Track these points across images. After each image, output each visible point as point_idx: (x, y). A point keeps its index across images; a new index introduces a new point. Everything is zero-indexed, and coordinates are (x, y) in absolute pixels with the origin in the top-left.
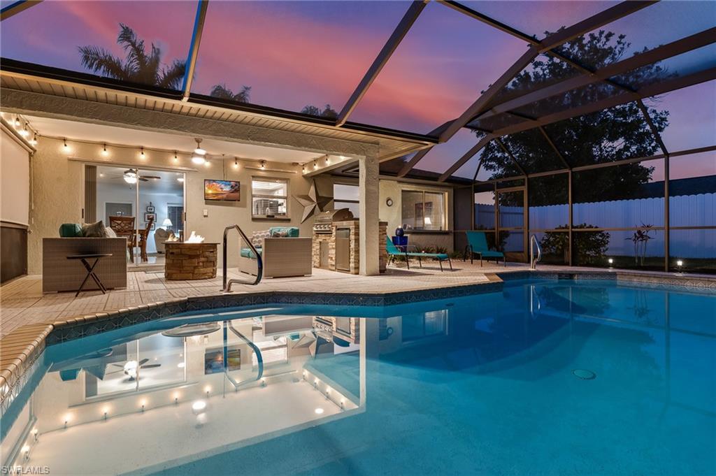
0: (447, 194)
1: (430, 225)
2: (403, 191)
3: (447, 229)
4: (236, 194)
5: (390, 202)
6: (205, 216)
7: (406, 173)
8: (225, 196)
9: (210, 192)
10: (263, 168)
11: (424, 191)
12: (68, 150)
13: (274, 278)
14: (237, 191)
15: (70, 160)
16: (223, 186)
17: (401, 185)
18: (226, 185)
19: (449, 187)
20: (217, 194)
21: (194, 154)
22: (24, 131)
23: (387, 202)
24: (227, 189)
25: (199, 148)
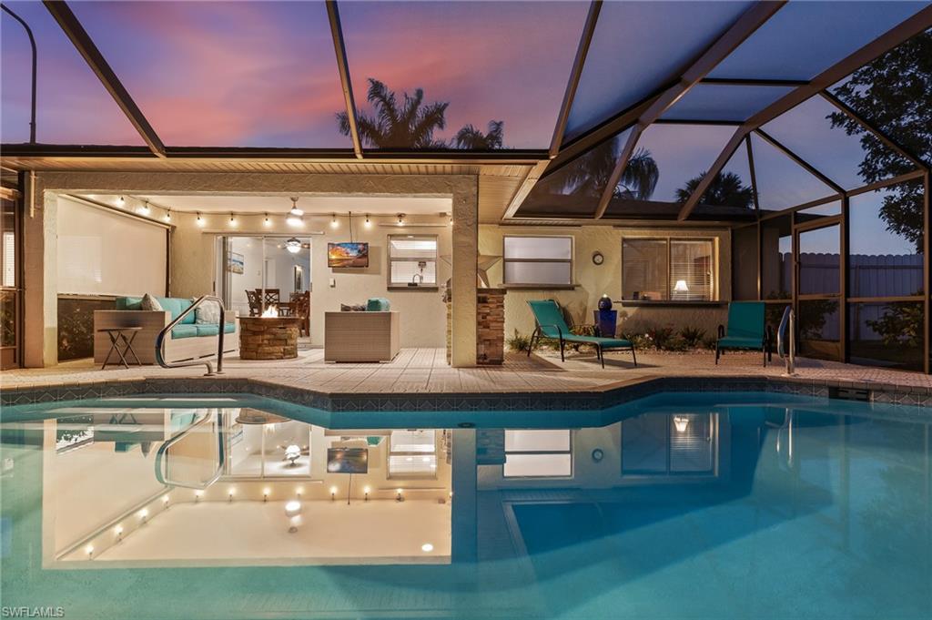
0: (717, 239)
1: (685, 292)
2: (624, 240)
3: (717, 299)
4: (364, 260)
5: (599, 259)
6: (332, 286)
7: (603, 211)
8: (351, 262)
9: (333, 257)
10: (401, 224)
11: (668, 237)
12: (202, 223)
13: (337, 362)
14: (365, 256)
15: (204, 233)
16: (349, 250)
17: (621, 231)
18: (352, 249)
19: (725, 228)
20: (341, 260)
21: (289, 215)
22: (144, 209)
23: (594, 258)
24: (354, 254)
25: (294, 208)
